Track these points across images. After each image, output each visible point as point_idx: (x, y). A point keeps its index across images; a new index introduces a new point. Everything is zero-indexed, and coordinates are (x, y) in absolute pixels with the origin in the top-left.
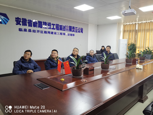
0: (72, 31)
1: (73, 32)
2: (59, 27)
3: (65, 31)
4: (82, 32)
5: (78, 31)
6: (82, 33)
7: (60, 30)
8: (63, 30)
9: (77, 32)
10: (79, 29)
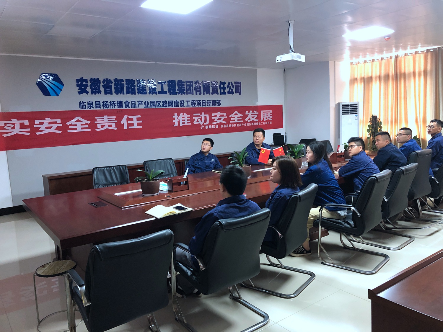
0: (211, 91)
3: (193, 94)
6: (240, 94)
8: (188, 94)
9: (224, 93)
10: (230, 85)
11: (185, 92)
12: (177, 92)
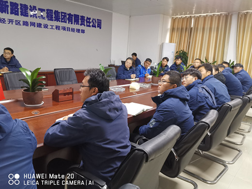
0: (80, 23)
1: (81, 25)
2: (54, 16)
3: (66, 22)
4: (99, 26)
5: (91, 24)
6: (100, 28)
7: (55, 20)
8: (62, 22)
9: (89, 26)
10: (94, 21)
11: (60, 20)
12: (54, 19)
